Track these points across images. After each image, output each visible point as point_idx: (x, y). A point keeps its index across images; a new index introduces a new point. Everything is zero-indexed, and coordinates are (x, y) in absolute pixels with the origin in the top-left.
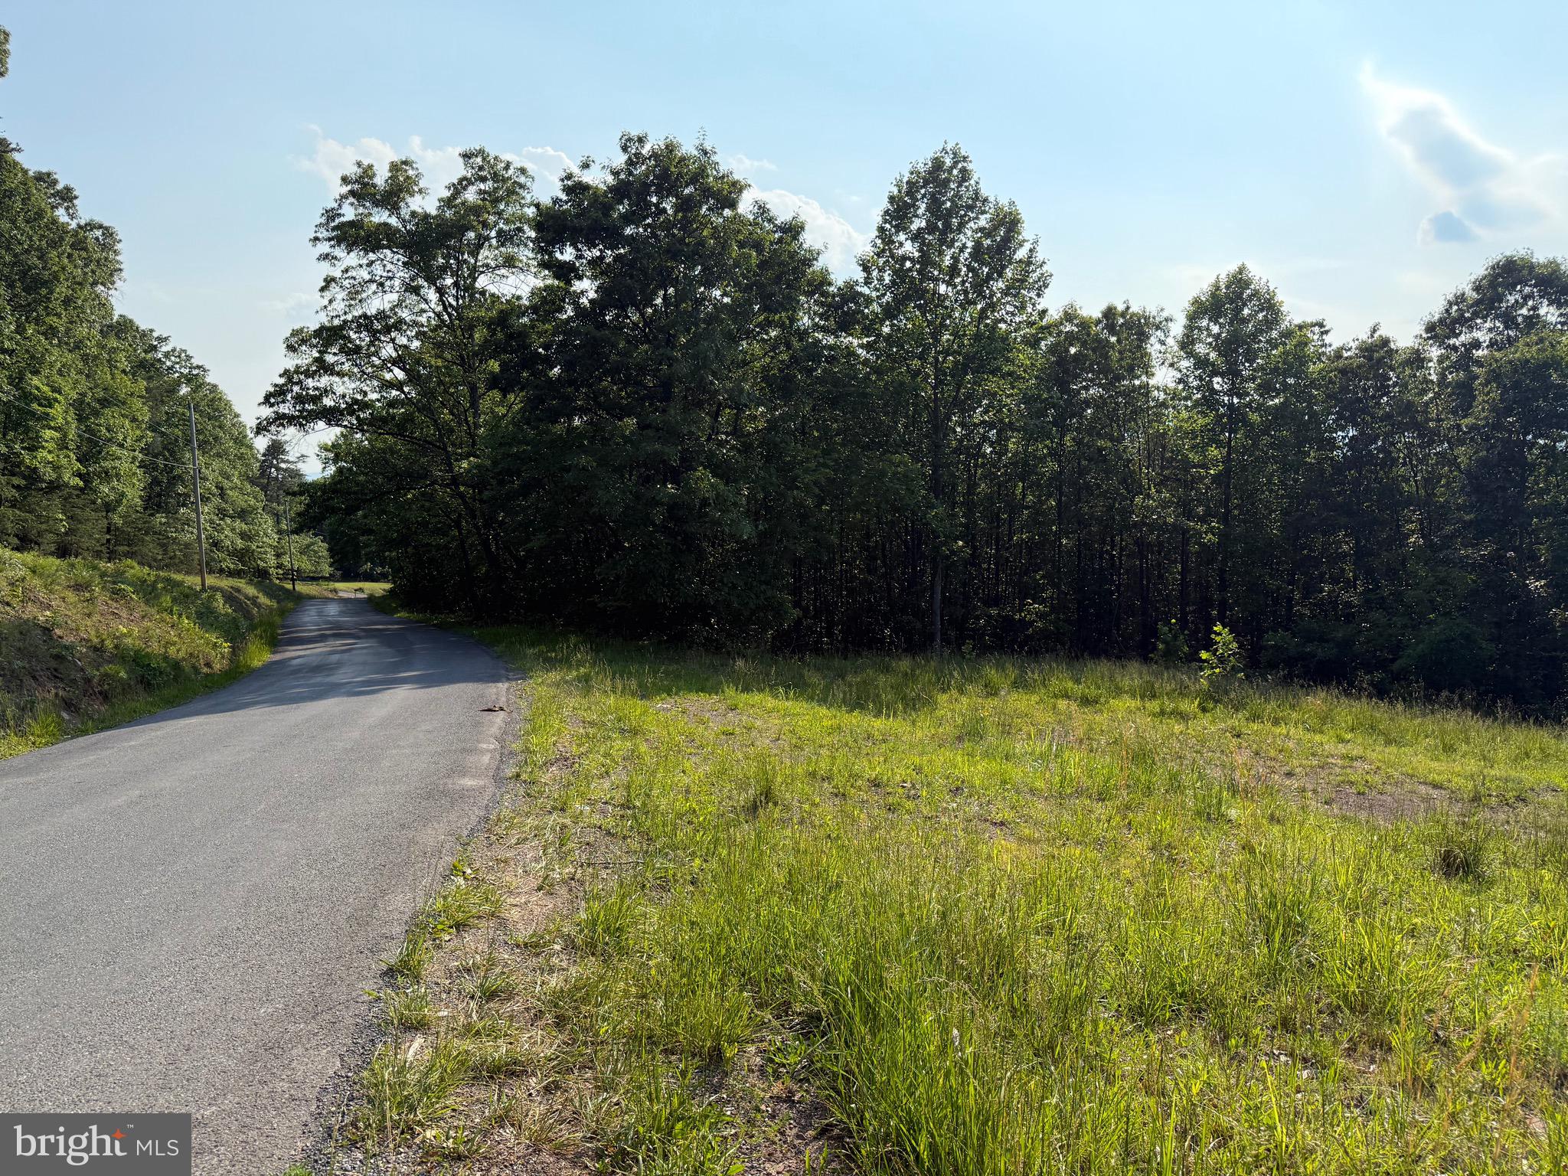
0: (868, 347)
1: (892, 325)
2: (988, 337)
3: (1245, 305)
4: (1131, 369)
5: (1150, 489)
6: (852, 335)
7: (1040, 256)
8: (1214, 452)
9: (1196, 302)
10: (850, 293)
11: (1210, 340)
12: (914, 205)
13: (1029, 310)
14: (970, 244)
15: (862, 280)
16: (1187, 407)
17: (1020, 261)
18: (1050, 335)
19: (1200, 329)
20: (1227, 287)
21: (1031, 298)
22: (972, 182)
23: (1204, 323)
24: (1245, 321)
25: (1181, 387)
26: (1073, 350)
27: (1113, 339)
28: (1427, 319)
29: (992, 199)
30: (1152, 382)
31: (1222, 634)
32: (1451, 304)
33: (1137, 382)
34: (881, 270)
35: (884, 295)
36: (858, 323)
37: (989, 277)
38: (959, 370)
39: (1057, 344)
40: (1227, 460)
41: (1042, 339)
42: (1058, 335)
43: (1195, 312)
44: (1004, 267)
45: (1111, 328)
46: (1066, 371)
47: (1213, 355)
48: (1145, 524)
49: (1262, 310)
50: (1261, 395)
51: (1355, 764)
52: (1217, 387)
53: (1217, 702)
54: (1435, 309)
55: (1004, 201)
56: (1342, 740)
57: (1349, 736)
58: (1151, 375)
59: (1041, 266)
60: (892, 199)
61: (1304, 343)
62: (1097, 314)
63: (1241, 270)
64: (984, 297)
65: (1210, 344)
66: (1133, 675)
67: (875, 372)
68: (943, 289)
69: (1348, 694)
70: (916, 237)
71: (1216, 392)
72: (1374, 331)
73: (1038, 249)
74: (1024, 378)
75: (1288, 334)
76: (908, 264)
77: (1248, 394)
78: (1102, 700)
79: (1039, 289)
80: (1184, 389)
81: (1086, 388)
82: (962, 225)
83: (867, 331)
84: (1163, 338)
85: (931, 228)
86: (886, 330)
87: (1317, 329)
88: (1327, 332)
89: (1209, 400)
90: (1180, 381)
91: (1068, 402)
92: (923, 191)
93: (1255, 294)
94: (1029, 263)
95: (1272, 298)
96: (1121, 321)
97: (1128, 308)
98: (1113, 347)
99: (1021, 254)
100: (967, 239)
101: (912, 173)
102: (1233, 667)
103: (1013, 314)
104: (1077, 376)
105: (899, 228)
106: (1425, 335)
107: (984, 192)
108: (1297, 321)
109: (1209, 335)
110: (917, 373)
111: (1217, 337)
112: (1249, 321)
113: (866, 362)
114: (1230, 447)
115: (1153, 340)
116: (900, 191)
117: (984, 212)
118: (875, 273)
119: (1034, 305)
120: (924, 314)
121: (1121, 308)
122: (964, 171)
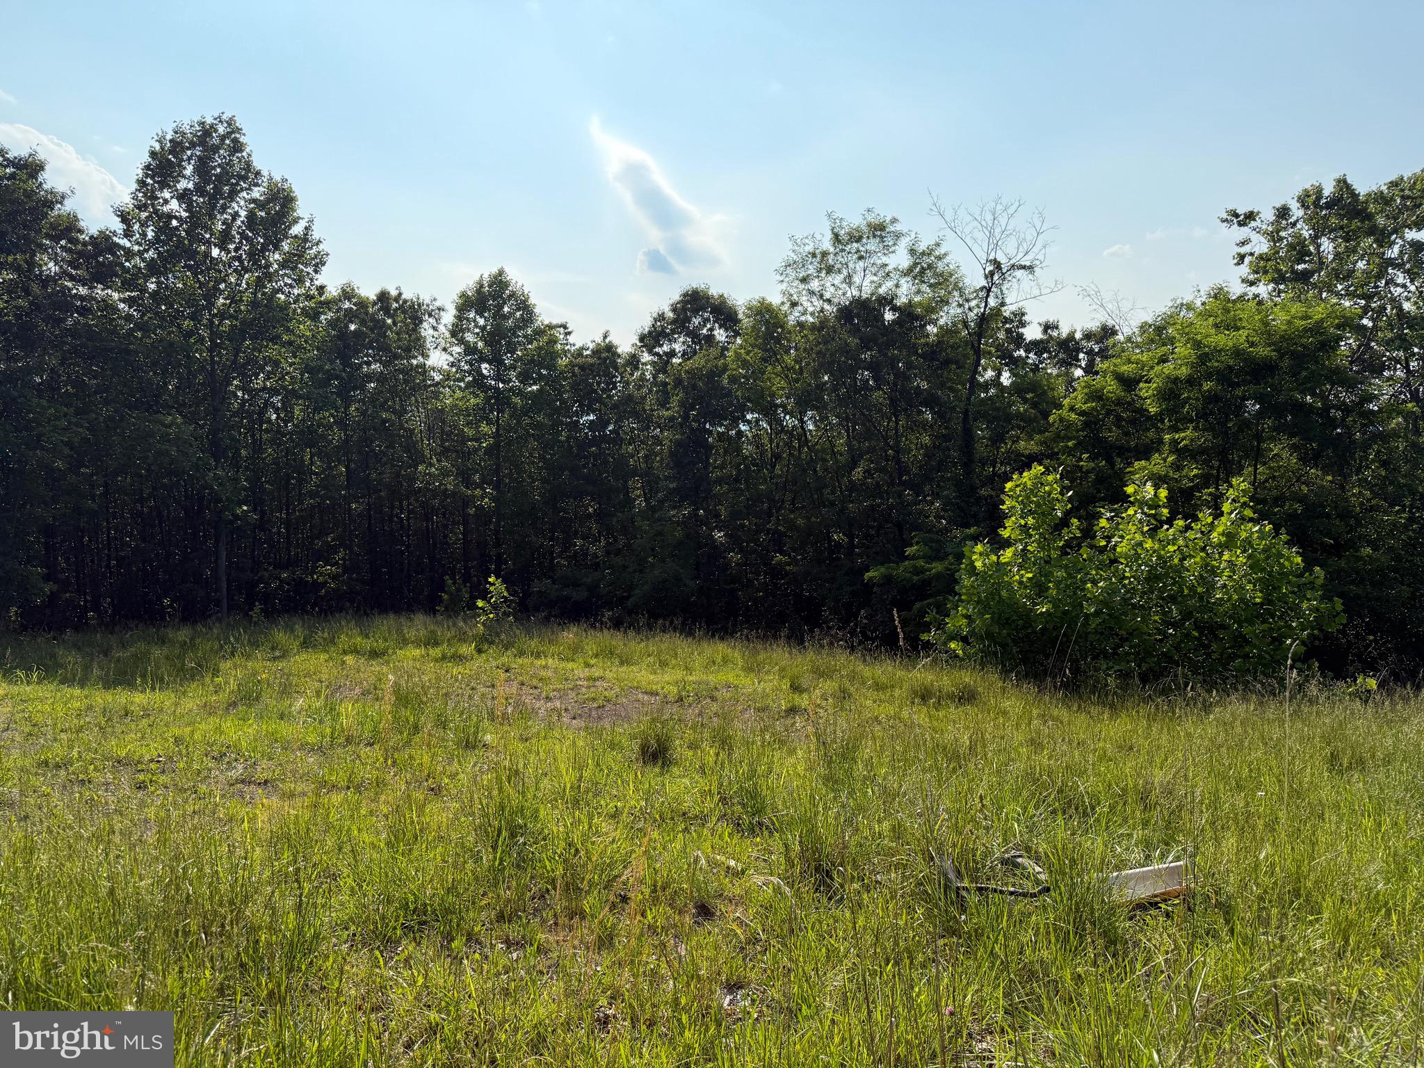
0: (130, 302)
1: (159, 283)
2: (266, 306)
3: (505, 303)
4: (408, 350)
5: (431, 458)
6: (110, 287)
7: (316, 234)
8: (484, 428)
9: (463, 295)
10: (103, 243)
11: (477, 330)
12: (180, 165)
13: (308, 284)
14: (243, 213)
15: (121, 232)
16: (460, 388)
17: (296, 236)
18: (330, 310)
19: (468, 319)
20: (490, 286)
21: (308, 273)
22: (244, 154)
23: (472, 315)
24: (505, 317)
25: (454, 370)
26: (352, 327)
27: (389, 321)
28: (639, 331)
29: (265, 173)
30: (429, 363)
31: (496, 585)
32: (655, 320)
33: (415, 362)
34: (144, 225)
35: (147, 251)
36: (117, 275)
37: (264, 248)
38: (238, 335)
39: (338, 319)
40: (497, 435)
41: (322, 313)
42: (338, 311)
43: (463, 304)
44: (281, 240)
45: (386, 310)
46: (346, 346)
47: (480, 345)
48: (428, 490)
49: (518, 309)
50: (521, 382)
51: (598, 683)
52: (485, 372)
53: (491, 643)
54: (646, 324)
55: (277, 177)
56: (587, 665)
57: (593, 662)
58: (426, 356)
59: (317, 244)
60: (153, 154)
61: (553, 341)
62: (373, 297)
63: (501, 273)
64: (260, 267)
65: (478, 334)
66: (419, 625)
67: (140, 330)
68: (215, 252)
69: (593, 627)
70: (183, 197)
71: (485, 377)
72: (605, 337)
73: (313, 227)
74: (305, 348)
75: (539, 332)
76: (175, 223)
77: (510, 381)
78: (390, 651)
79: (316, 265)
80: (457, 372)
81: (368, 363)
82: (233, 195)
83: (127, 285)
84: (435, 324)
85: (200, 190)
86: (152, 286)
87: (562, 330)
88: (569, 333)
89: (479, 382)
90: (452, 365)
91: (351, 375)
92: (189, 153)
93: (513, 295)
94: (305, 240)
95: (526, 300)
96: (395, 305)
97: (400, 294)
98: (390, 328)
99: (297, 230)
100: (240, 207)
101: (176, 132)
102: (504, 613)
103: (291, 286)
104: (357, 352)
105: (163, 185)
106: (639, 344)
107: (257, 164)
108: (546, 322)
109: (476, 326)
110: (189, 334)
111: (483, 328)
112: (509, 318)
113: (129, 318)
114: (498, 425)
115: (425, 325)
116: (162, 148)
117: (257, 185)
118: (136, 227)
119: (312, 280)
120: (195, 275)
121: (394, 293)
122: (236, 141)
